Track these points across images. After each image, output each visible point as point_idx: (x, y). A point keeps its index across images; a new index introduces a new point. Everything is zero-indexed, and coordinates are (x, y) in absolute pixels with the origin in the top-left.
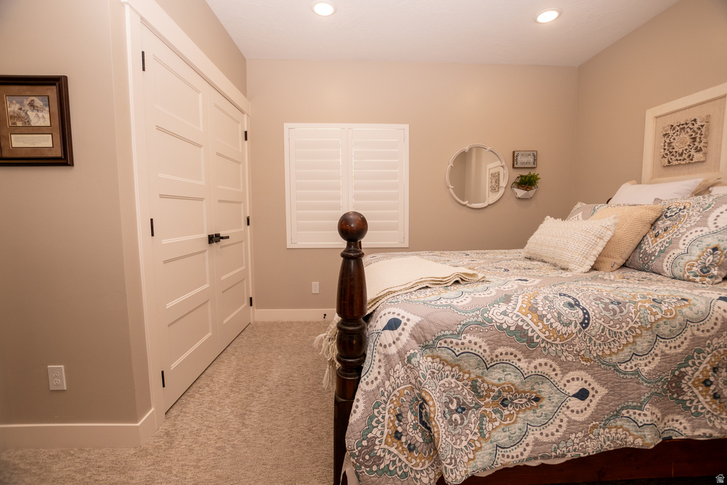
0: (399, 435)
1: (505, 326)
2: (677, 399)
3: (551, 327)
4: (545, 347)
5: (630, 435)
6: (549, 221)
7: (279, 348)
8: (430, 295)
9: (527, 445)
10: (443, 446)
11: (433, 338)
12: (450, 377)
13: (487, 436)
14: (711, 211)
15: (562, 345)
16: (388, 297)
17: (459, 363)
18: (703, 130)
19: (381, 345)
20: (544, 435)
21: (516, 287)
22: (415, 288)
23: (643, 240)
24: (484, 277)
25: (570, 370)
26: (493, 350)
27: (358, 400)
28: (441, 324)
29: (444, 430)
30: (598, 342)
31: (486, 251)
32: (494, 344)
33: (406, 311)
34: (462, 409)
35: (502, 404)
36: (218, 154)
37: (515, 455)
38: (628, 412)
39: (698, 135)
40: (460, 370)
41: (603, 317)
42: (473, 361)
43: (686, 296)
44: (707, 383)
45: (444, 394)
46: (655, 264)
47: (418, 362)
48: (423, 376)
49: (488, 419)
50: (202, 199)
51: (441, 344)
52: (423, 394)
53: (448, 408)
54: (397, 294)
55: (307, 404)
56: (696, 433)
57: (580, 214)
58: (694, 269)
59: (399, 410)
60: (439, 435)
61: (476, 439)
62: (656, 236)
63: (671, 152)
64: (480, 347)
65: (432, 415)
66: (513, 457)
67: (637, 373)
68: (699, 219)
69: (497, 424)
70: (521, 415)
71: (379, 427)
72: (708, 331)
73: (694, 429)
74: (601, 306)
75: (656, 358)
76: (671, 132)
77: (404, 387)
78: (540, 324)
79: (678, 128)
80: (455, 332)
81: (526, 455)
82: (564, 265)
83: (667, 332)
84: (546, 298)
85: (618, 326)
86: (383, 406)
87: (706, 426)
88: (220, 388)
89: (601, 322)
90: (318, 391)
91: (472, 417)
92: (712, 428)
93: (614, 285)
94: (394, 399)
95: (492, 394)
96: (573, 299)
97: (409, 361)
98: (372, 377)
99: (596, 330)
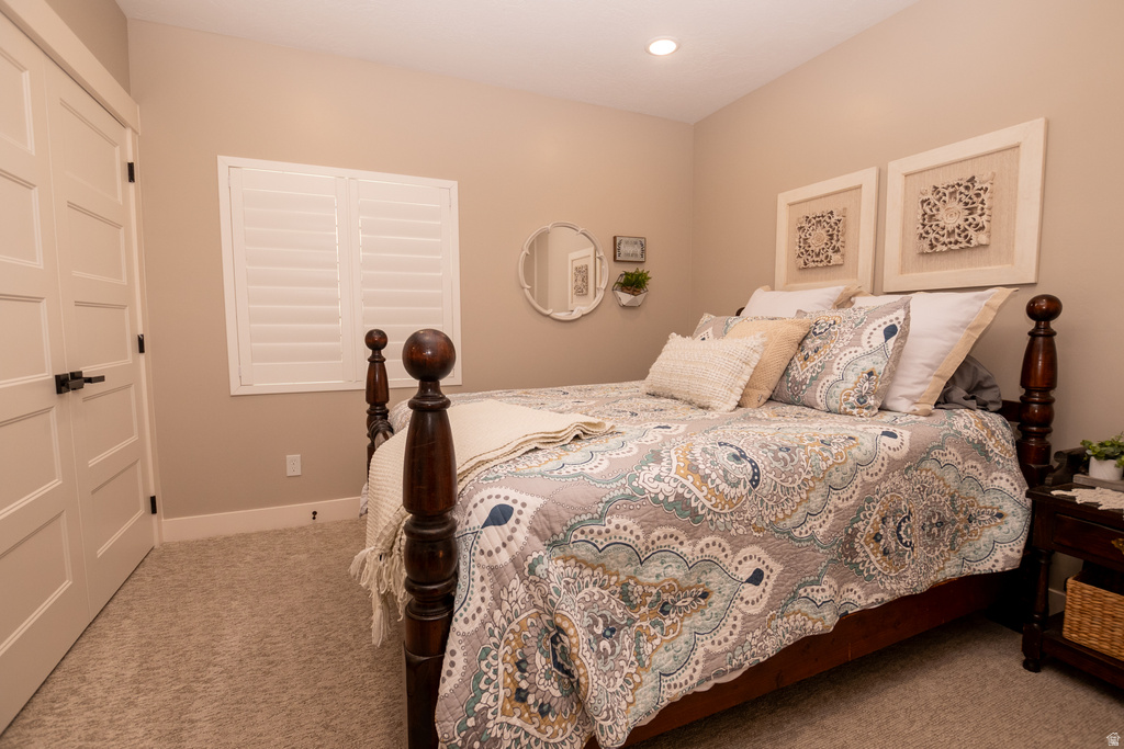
0: (523, 695)
1: (661, 497)
2: (851, 563)
3: (718, 490)
4: (712, 520)
5: (809, 619)
6: (675, 341)
7: (229, 587)
8: (546, 462)
9: (697, 662)
10: (595, 693)
11: (565, 528)
12: (591, 586)
13: (647, 663)
14: (864, 328)
15: (732, 514)
16: (479, 470)
17: (602, 561)
18: (840, 225)
19: (482, 552)
20: (716, 643)
21: (660, 438)
22: (519, 453)
23: (790, 364)
24: (613, 427)
25: (741, 547)
26: (648, 534)
27: (453, 653)
28: (575, 505)
29: (593, 669)
30: (771, 503)
31: (590, 386)
32: (648, 525)
33: (517, 490)
34: (612, 631)
35: (661, 611)
36: (71, 205)
37: (683, 681)
38: (805, 591)
39: (835, 232)
40: (604, 573)
41: (774, 469)
42: (623, 555)
43: (853, 434)
44: (877, 538)
45: (586, 614)
46: (806, 395)
47: (547, 570)
48: (556, 592)
49: (645, 638)
50: (37, 300)
51: (576, 536)
52: (559, 620)
53: (593, 633)
54: (493, 464)
55: (311, 682)
56: (870, 601)
57: (710, 330)
58: (851, 399)
59: (522, 653)
60: (587, 678)
61: (633, 671)
62: (806, 359)
63: (807, 251)
64: (631, 532)
65: (575, 650)
66: (681, 686)
67: (812, 538)
68: (851, 337)
69: (657, 642)
70: (686, 622)
71: (491, 690)
72: (876, 474)
73: (868, 596)
74: (770, 454)
75: (830, 516)
76: (807, 226)
77: (526, 614)
78: (704, 488)
79: (814, 221)
80: (596, 515)
81: (697, 676)
82: (704, 402)
83: (839, 481)
84: (704, 451)
85: (790, 479)
86: (493, 653)
87: (877, 590)
88: (108, 691)
89: (771, 476)
90: (327, 654)
91: (626, 639)
92: (883, 591)
93: (773, 426)
94: (511, 638)
95: (649, 599)
96: (737, 448)
97: (532, 571)
98: (472, 609)
99: (767, 488)
